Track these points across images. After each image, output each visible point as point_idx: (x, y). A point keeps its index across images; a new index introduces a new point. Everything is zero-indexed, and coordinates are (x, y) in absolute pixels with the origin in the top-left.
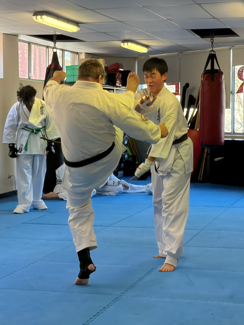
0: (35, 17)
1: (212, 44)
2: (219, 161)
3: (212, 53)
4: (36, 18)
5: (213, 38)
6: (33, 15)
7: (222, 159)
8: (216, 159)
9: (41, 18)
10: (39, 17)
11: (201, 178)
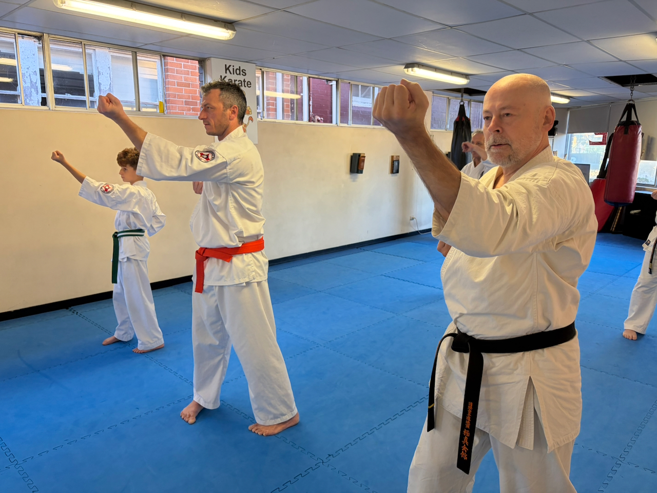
0: (406, 69)
1: (632, 93)
2: (635, 214)
3: (631, 102)
4: (408, 71)
5: (634, 86)
6: (404, 67)
7: (639, 213)
8: (633, 212)
9: (412, 70)
10: (410, 69)
11: (614, 229)
